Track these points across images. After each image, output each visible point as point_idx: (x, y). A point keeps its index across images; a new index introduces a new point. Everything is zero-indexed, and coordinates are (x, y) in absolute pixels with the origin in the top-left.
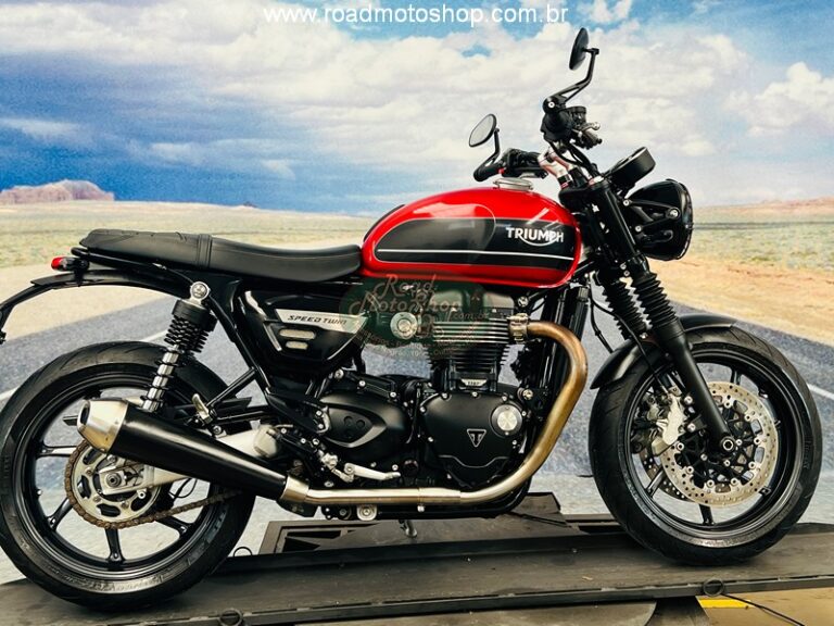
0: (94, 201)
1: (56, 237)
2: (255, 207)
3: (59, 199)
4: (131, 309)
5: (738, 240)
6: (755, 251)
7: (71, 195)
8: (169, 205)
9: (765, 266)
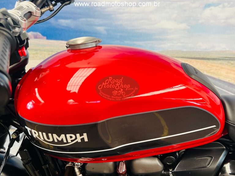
7: (33, 37)
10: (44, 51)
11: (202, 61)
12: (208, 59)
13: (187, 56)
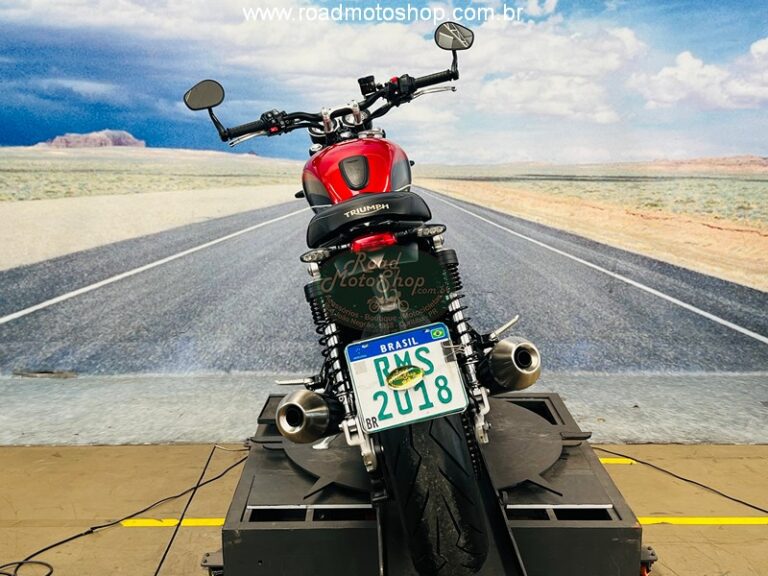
0: (129, 148)
1: (99, 175)
2: (257, 155)
3: (101, 144)
4: (158, 234)
5: (635, 190)
6: (647, 199)
7: (111, 142)
8: (188, 151)
9: (655, 211)
10: (140, 174)
11: (486, 183)
12: (497, 179)
13: (456, 175)
